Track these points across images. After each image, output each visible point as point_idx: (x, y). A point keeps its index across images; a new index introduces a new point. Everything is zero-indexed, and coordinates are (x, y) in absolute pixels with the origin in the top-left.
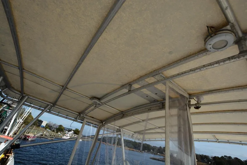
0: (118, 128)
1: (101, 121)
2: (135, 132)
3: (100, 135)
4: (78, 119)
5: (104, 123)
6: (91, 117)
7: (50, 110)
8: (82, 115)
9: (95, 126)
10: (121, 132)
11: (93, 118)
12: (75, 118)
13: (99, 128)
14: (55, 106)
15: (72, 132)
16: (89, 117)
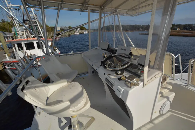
0: (114, 9)
1: (100, 6)
2: (128, 10)
3: (103, 17)
4: (83, 9)
5: (103, 7)
6: (91, 5)
7: (62, 7)
8: (85, 5)
9: (97, 12)
10: (117, 12)
11: (93, 5)
12: (81, 9)
13: (101, 12)
14: (64, 3)
15: (79, 29)
16: (90, 5)
